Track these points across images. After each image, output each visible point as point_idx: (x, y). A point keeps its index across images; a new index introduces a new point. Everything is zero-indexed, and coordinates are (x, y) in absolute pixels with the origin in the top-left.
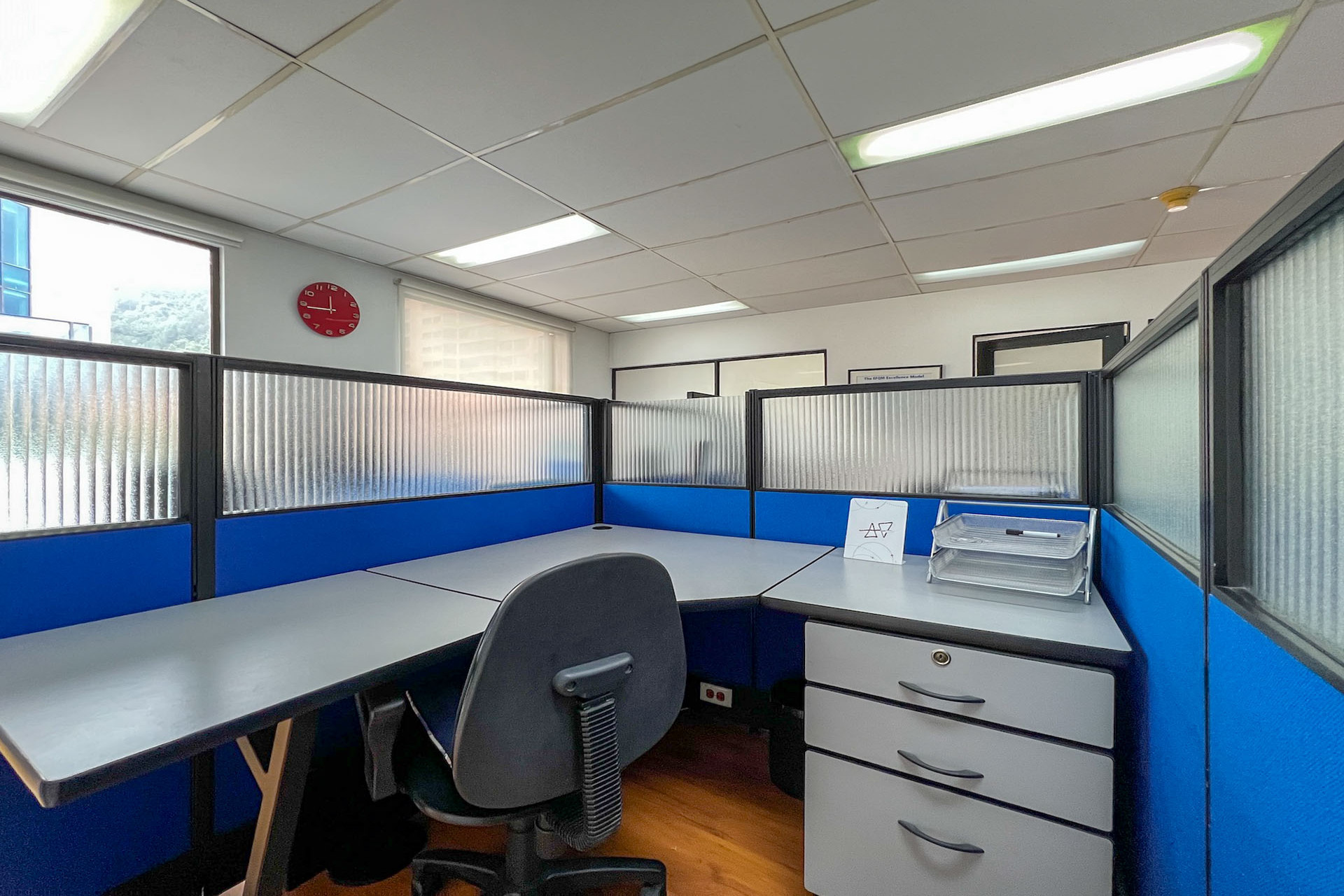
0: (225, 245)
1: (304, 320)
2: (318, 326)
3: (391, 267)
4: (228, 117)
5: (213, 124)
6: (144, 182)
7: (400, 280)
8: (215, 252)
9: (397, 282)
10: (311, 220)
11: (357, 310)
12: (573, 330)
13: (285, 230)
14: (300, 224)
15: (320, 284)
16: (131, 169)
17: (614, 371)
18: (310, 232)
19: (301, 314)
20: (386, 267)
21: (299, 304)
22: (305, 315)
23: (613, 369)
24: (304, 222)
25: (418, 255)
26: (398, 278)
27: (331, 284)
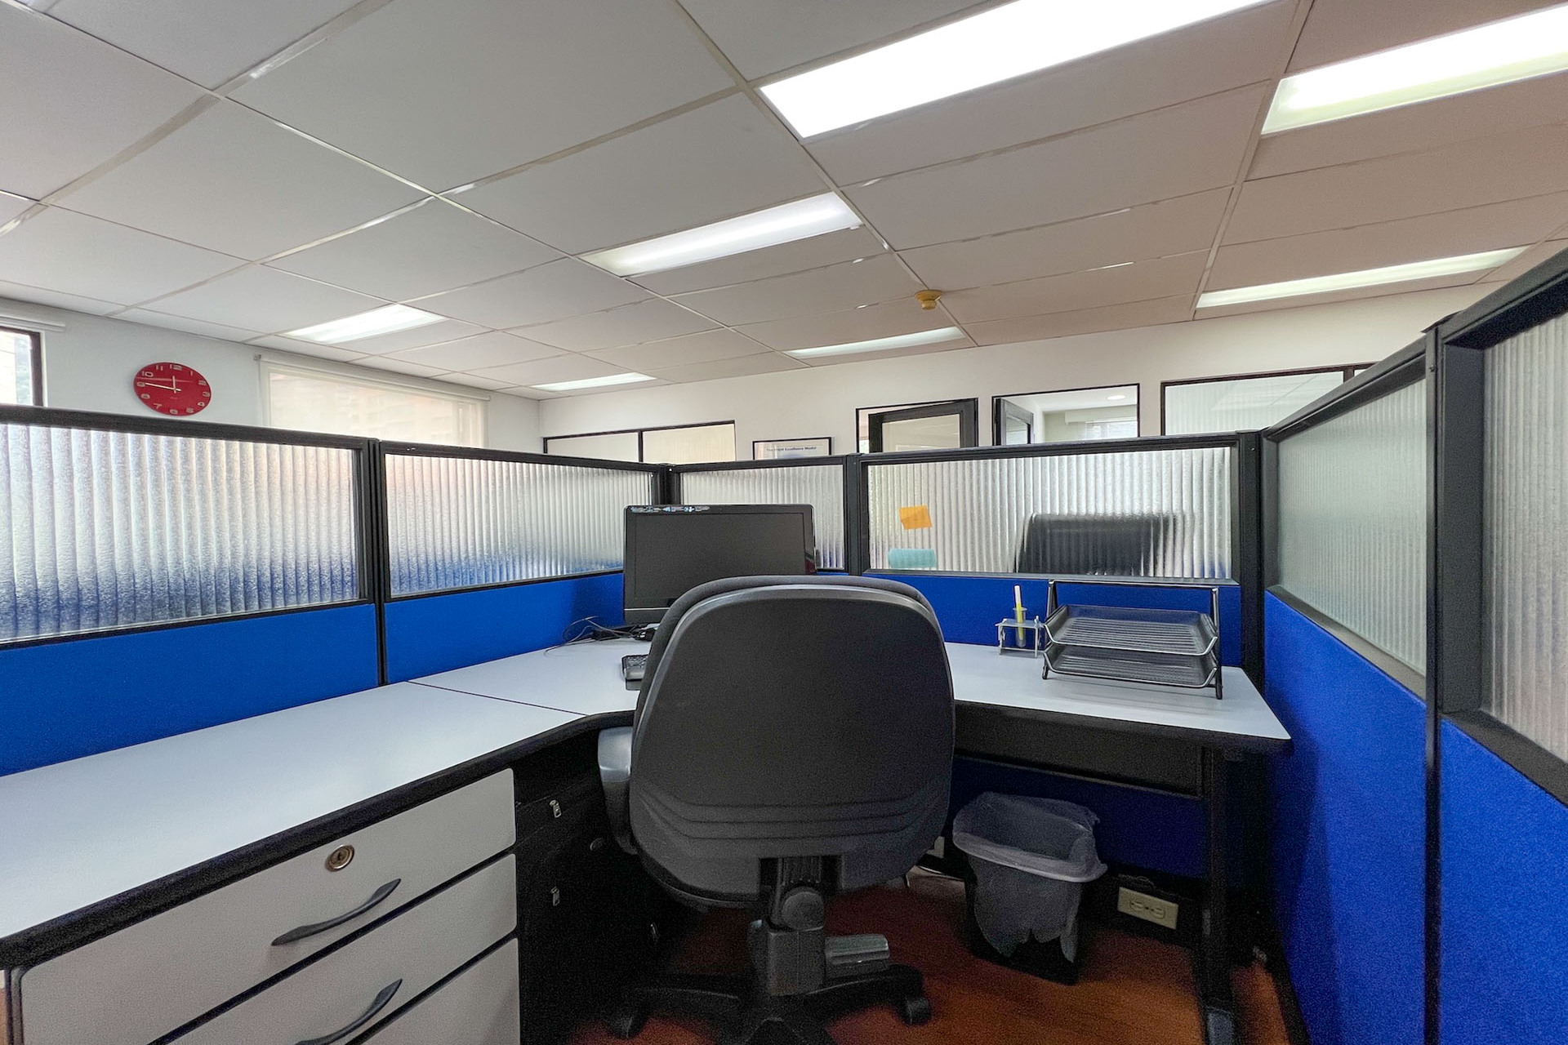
0: (45, 330)
1: (143, 400)
2: (159, 405)
3: (249, 343)
4: (23, 220)
5: (15, 223)
7: (260, 356)
8: (36, 337)
9: (258, 358)
10: (135, 306)
11: (207, 388)
12: (488, 399)
13: (114, 313)
14: (126, 310)
15: (160, 365)
17: (546, 440)
18: (128, 315)
19: (139, 395)
20: (243, 343)
21: (135, 385)
22: (143, 396)
23: (544, 438)
24: (127, 308)
25: (270, 334)
26: (258, 353)
27: (173, 364)
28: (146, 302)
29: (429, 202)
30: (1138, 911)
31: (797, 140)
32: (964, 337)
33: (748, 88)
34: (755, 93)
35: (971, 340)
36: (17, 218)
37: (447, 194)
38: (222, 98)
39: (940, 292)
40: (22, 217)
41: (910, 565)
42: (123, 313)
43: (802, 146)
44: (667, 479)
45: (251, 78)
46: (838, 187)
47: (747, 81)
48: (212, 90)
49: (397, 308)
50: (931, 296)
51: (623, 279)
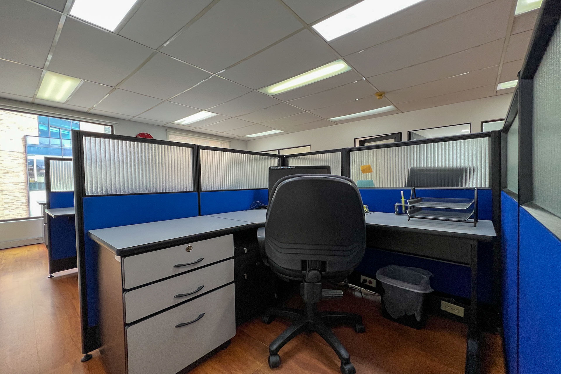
3: (164, 126)
4: (110, 94)
5: (107, 95)
6: (92, 111)
7: (167, 130)
8: (112, 127)
9: (166, 130)
10: (136, 117)
12: (231, 141)
13: (130, 119)
14: (133, 118)
15: (141, 133)
16: (88, 109)
18: (135, 119)
20: (162, 126)
24: (134, 117)
25: (169, 123)
26: (166, 129)
27: (145, 133)
28: (138, 115)
29: (213, 76)
30: (448, 310)
31: (326, 42)
32: (396, 109)
33: (308, 27)
34: (310, 28)
35: (398, 110)
36: (108, 93)
37: (217, 74)
38: (158, 52)
39: (384, 92)
40: (109, 93)
41: (364, 186)
42: (133, 119)
43: (328, 44)
44: (283, 160)
45: (164, 46)
46: (342, 57)
47: (308, 25)
48: (156, 50)
49: (204, 112)
50: (381, 94)
51: (271, 97)
